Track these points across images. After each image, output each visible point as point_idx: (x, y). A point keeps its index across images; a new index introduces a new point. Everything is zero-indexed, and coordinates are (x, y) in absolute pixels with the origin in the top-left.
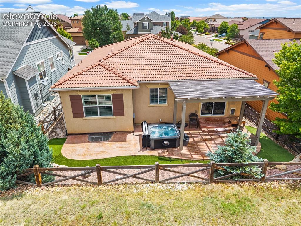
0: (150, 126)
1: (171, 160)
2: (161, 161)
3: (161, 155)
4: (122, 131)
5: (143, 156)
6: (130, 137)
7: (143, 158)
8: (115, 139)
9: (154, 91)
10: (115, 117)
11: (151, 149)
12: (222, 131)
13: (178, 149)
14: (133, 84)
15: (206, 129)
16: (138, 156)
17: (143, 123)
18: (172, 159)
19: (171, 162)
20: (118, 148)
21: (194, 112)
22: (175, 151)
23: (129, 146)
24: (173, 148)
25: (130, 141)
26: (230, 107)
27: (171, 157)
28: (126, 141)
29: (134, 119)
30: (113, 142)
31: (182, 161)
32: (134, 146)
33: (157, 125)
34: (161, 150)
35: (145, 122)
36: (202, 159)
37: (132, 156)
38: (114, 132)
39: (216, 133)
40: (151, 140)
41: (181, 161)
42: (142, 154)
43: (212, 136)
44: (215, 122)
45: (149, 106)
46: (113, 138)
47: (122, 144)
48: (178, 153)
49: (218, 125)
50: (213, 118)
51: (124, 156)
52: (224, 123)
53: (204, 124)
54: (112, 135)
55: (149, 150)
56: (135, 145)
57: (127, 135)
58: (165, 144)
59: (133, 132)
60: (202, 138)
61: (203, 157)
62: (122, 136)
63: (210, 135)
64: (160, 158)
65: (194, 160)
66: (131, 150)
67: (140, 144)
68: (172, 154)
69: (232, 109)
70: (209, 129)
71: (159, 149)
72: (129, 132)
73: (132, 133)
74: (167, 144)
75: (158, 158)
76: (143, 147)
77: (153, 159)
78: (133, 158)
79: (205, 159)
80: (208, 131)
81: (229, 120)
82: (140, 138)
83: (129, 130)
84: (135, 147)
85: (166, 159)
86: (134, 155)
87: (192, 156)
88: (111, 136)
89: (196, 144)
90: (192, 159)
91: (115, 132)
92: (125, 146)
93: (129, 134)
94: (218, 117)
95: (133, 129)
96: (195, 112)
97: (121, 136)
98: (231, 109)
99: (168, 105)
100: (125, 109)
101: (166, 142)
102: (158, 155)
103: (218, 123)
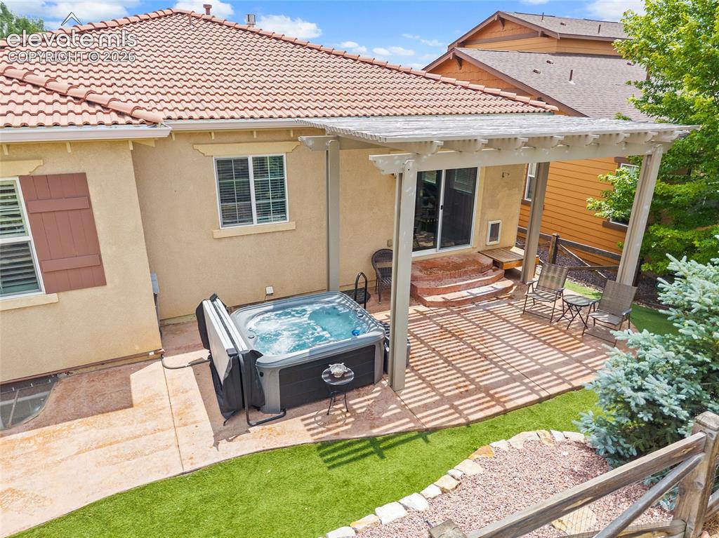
0: (244, 314)
1: (378, 446)
2: (339, 464)
3: (327, 435)
4: (102, 363)
5: (240, 461)
6: (144, 380)
7: (241, 474)
8: (69, 405)
9: (231, 171)
10: (54, 297)
11: (268, 416)
12: (489, 296)
13: (384, 388)
14: (133, 118)
15: (438, 298)
16: (212, 468)
17: (207, 305)
18: (381, 442)
19: (382, 457)
20: (90, 449)
21: (384, 246)
22: (377, 400)
23: (151, 425)
24: (363, 391)
25: (151, 400)
26: (486, 217)
27: (375, 431)
28: (131, 406)
29: (155, 296)
30: (59, 426)
31: (427, 441)
32: (177, 421)
33: (272, 307)
34: (315, 412)
35: (213, 298)
36: (498, 409)
37: (180, 480)
38: (60, 372)
39: (473, 303)
40: (267, 374)
41: (421, 440)
42: (232, 455)
43: (470, 315)
44: (457, 269)
45: (217, 234)
46: (59, 400)
47: (110, 424)
48: (393, 409)
49: (470, 279)
50: (442, 258)
51: (130, 492)
52: (482, 270)
53: (425, 283)
54: (49, 389)
55: (258, 424)
56: (181, 417)
57: (133, 376)
58: (332, 376)
59: (160, 356)
60: (442, 327)
61: (498, 401)
62: (108, 385)
63: (458, 313)
64: (327, 453)
65: (473, 422)
66: (167, 447)
67: (207, 406)
68: (371, 418)
69: (492, 225)
70: (450, 296)
71: (305, 407)
72: (141, 360)
73: (154, 359)
74: (343, 377)
75: (315, 456)
76: (228, 418)
77: (298, 467)
78: (191, 490)
79: (509, 406)
80: (447, 303)
81: (492, 260)
82: (197, 375)
83: (138, 349)
84: (185, 425)
85: (356, 447)
86: (187, 469)
87: (455, 408)
88: (45, 398)
89: (438, 353)
90: (462, 421)
91: (68, 372)
92: (127, 431)
93: (141, 368)
94: (456, 256)
95: (158, 344)
96: (388, 245)
97: (98, 385)
98: (491, 223)
99: (292, 226)
100: (107, 251)
101: (337, 369)
102: (310, 440)
103: (465, 273)
